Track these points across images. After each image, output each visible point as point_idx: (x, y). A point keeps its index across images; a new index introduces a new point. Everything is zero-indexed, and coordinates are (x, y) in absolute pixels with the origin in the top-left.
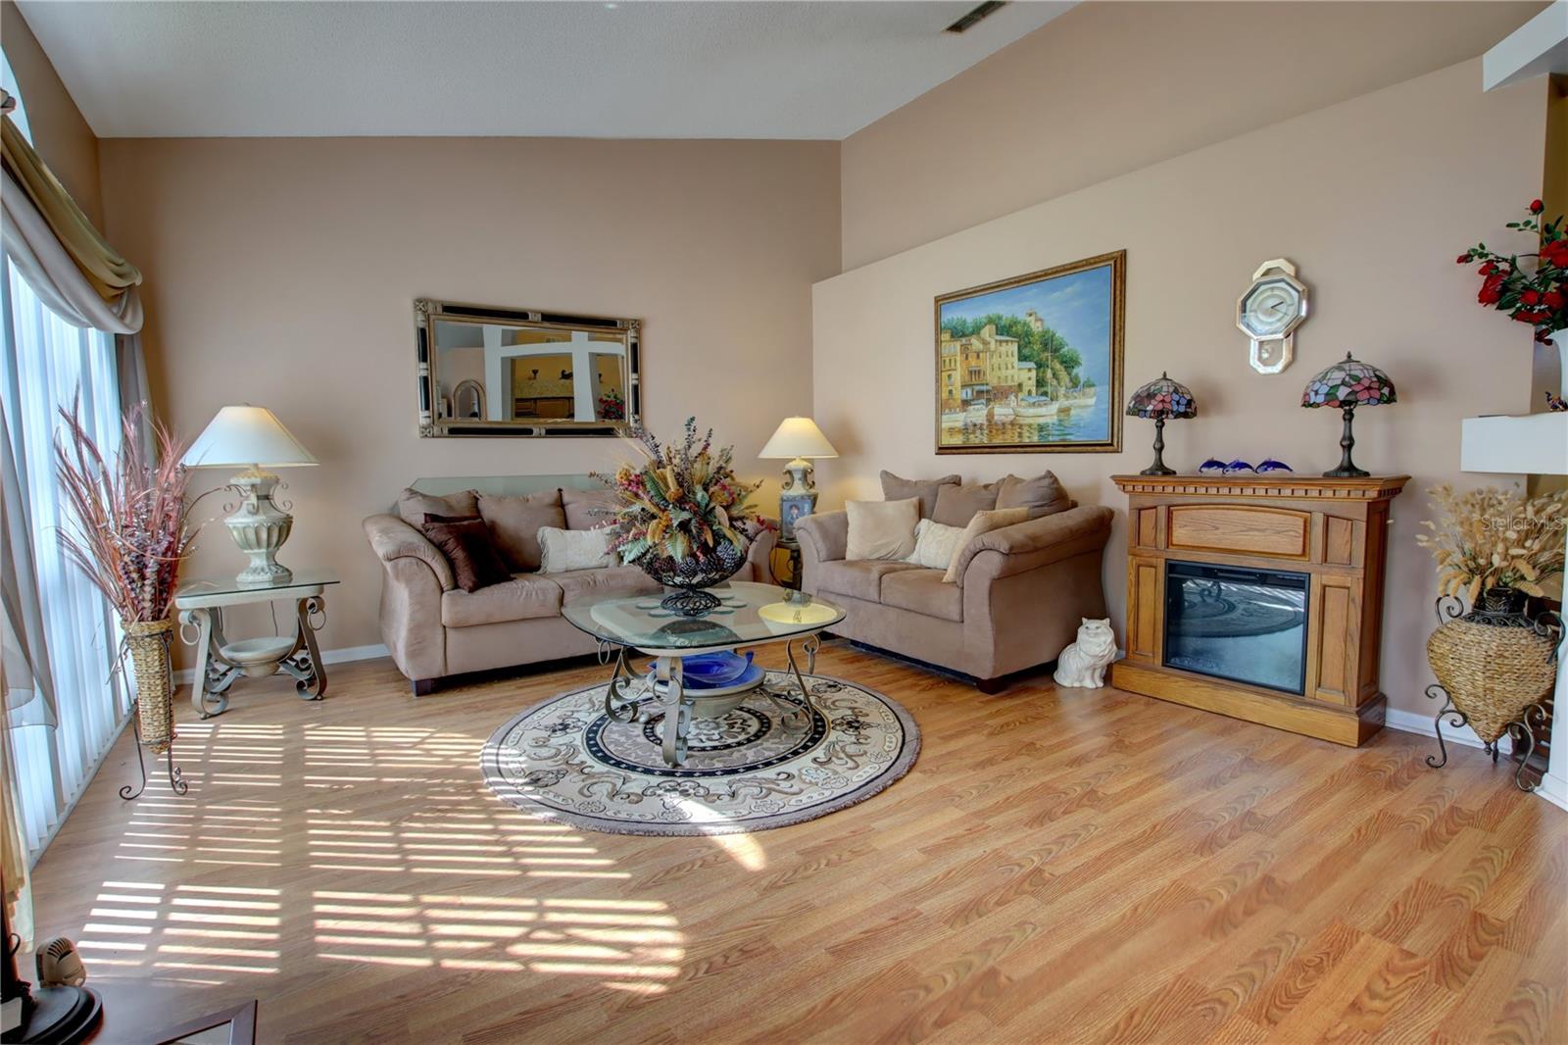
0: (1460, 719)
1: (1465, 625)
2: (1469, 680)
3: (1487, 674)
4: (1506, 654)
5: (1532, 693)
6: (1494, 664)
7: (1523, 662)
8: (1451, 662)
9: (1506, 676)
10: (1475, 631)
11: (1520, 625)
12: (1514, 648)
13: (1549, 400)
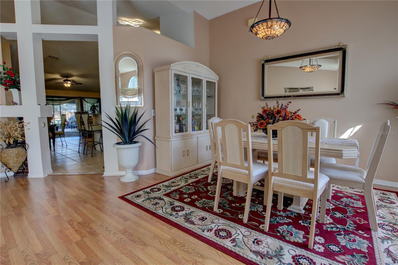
0: (9, 170)
1: (8, 150)
2: (13, 160)
3: (17, 158)
4: (19, 153)
5: (23, 160)
6: (18, 156)
7: (22, 153)
8: (8, 157)
9: (20, 157)
10: (11, 150)
11: (19, 147)
12: (20, 151)
13: (13, 103)
